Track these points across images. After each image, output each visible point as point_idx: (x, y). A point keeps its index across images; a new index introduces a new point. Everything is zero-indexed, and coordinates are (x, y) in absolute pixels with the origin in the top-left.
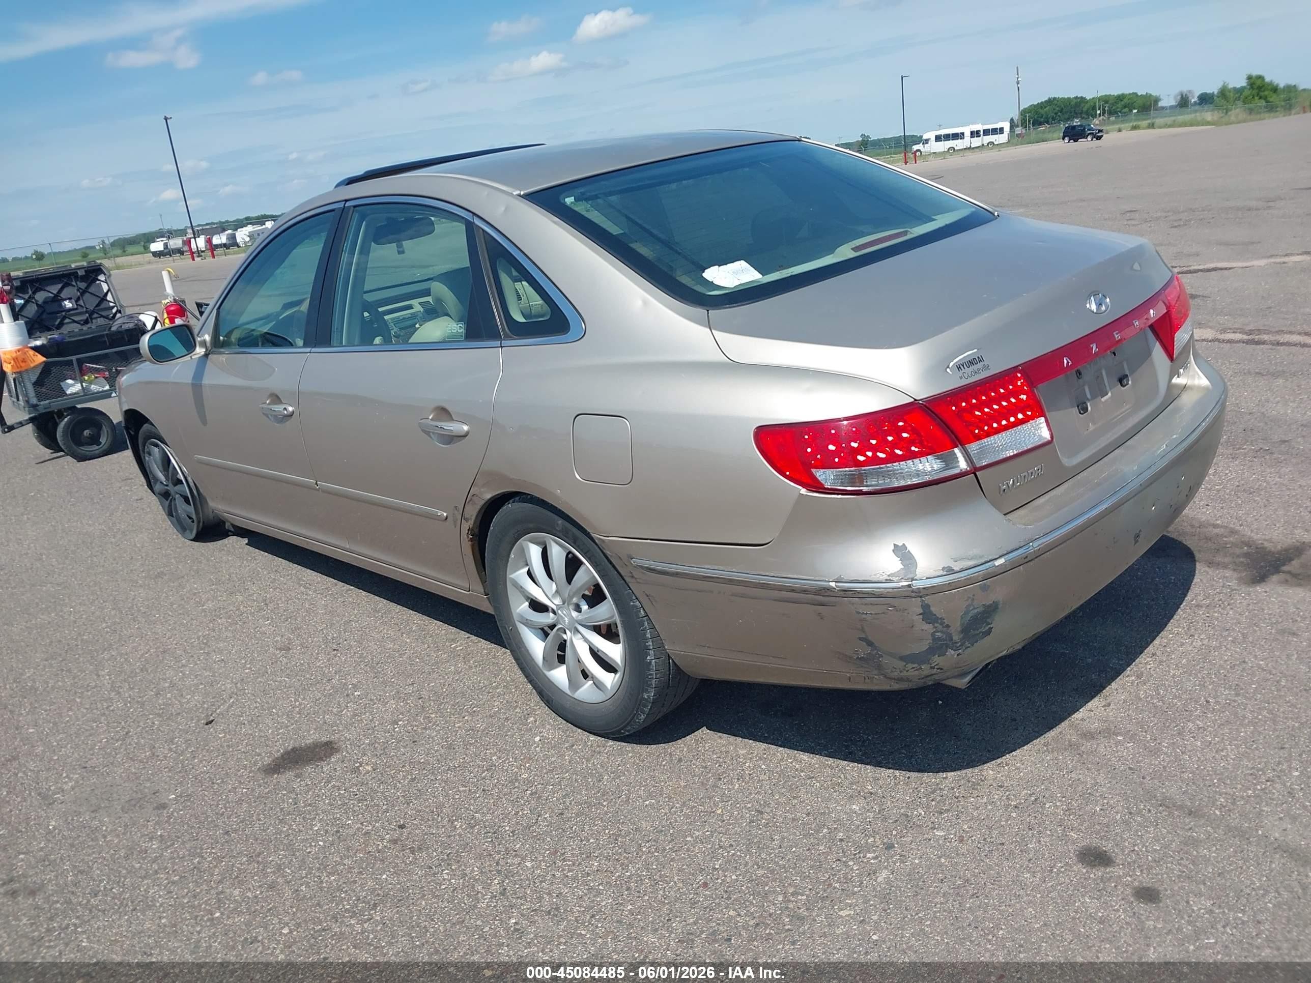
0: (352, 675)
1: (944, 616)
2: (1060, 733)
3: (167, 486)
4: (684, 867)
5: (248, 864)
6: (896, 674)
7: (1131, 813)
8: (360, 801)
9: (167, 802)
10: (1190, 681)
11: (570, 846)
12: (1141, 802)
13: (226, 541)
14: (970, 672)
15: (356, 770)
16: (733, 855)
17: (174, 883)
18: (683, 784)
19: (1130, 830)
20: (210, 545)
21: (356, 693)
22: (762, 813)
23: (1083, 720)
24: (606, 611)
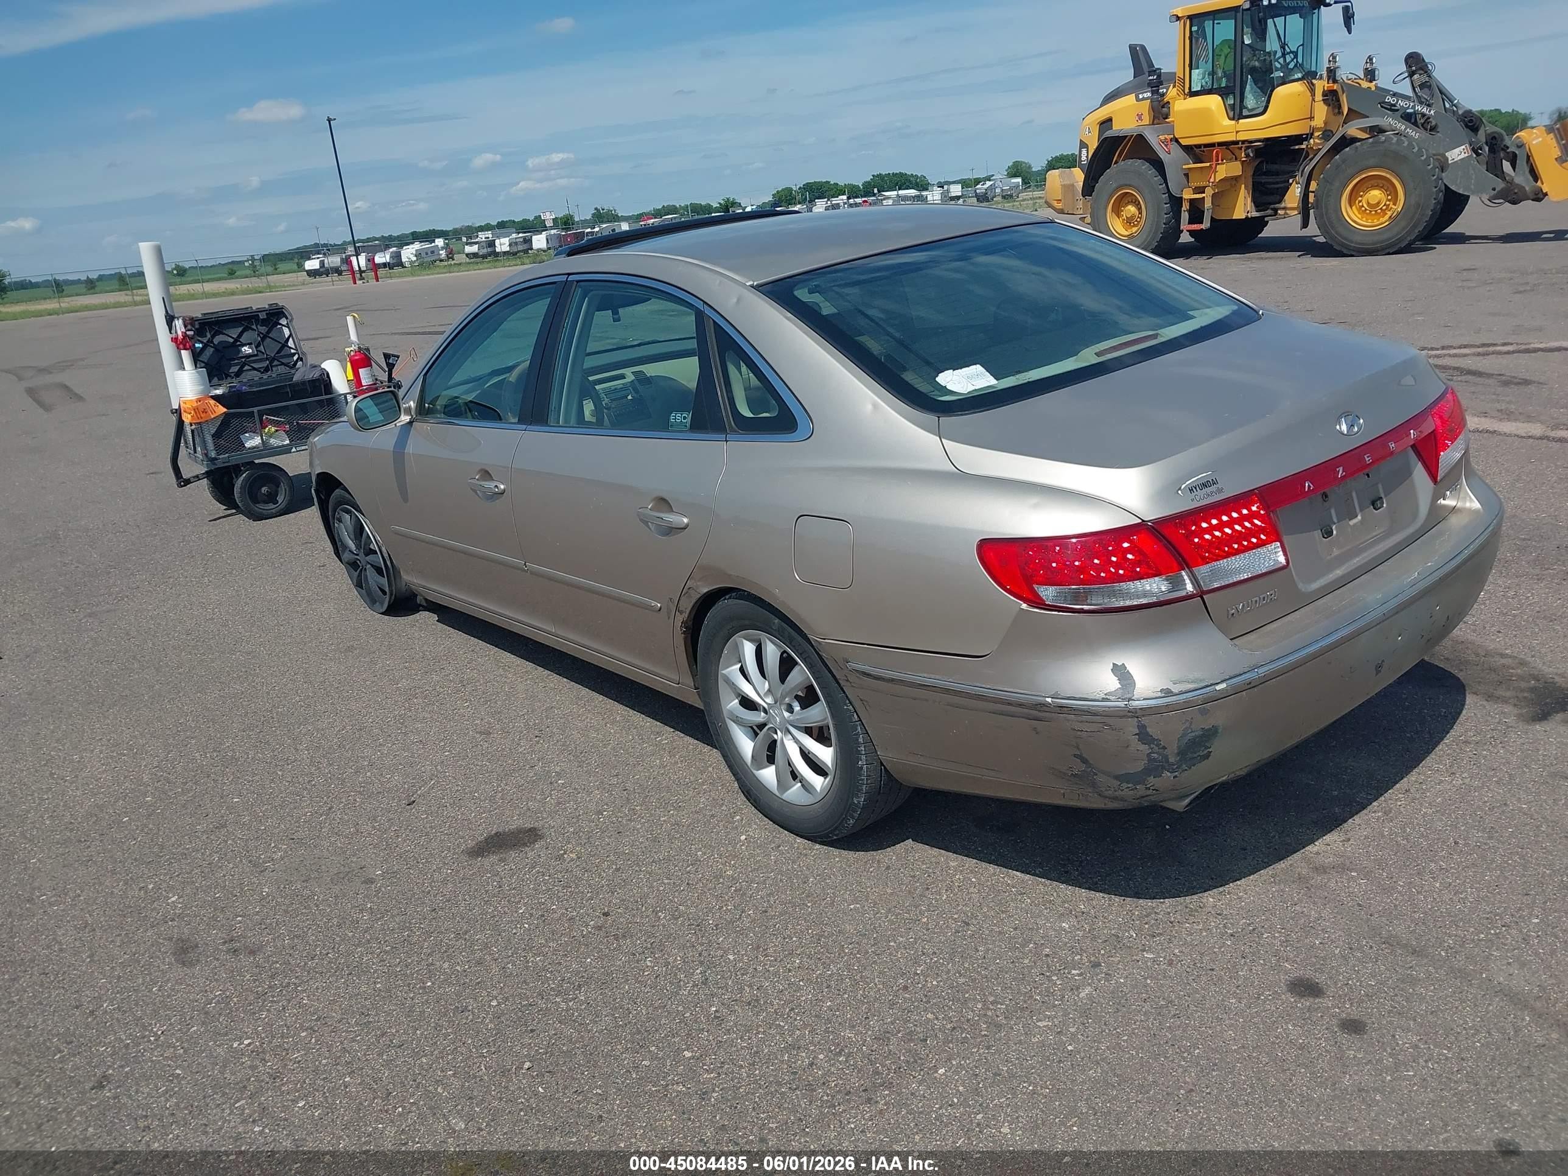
0: (555, 763)
1: (1160, 737)
2: (1291, 865)
3: (357, 555)
4: (885, 970)
5: (457, 941)
6: (1110, 792)
7: (1351, 949)
8: (564, 887)
9: (374, 877)
10: (1441, 820)
11: (773, 943)
12: (1364, 938)
13: (417, 616)
14: (1188, 796)
15: (560, 858)
16: (936, 962)
17: (386, 952)
18: (889, 891)
19: (1346, 965)
20: (401, 620)
21: (560, 782)
22: (968, 924)
23: (1318, 853)
24: (819, 713)
